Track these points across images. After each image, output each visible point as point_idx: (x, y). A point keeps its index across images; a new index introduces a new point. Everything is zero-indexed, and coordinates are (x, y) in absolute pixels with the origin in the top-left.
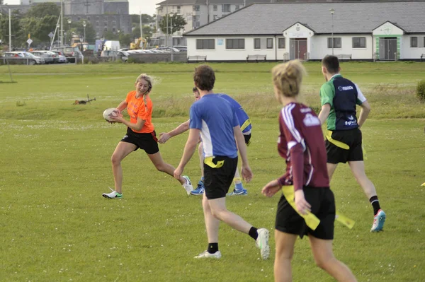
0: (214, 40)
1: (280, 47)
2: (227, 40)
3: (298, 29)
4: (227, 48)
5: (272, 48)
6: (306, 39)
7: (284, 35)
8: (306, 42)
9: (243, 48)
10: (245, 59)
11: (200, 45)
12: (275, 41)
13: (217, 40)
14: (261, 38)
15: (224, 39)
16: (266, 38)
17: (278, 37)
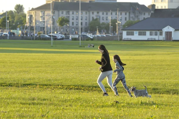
0: (134, 32)
1: (160, 35)
2: (139, 32)
3: (168, 28)
4: (139, 35)
5: (157, 35)
6: (171, 32)
7: (163, 30)
8: (172, 33)
9: (145, 35)
10: (147, 39)
11: (128, 34)
12: (158, 32)
13: (135, 32)
14: (153, 31)
15: (138, 32)
16: (154, 31)
17: (159, 31)
